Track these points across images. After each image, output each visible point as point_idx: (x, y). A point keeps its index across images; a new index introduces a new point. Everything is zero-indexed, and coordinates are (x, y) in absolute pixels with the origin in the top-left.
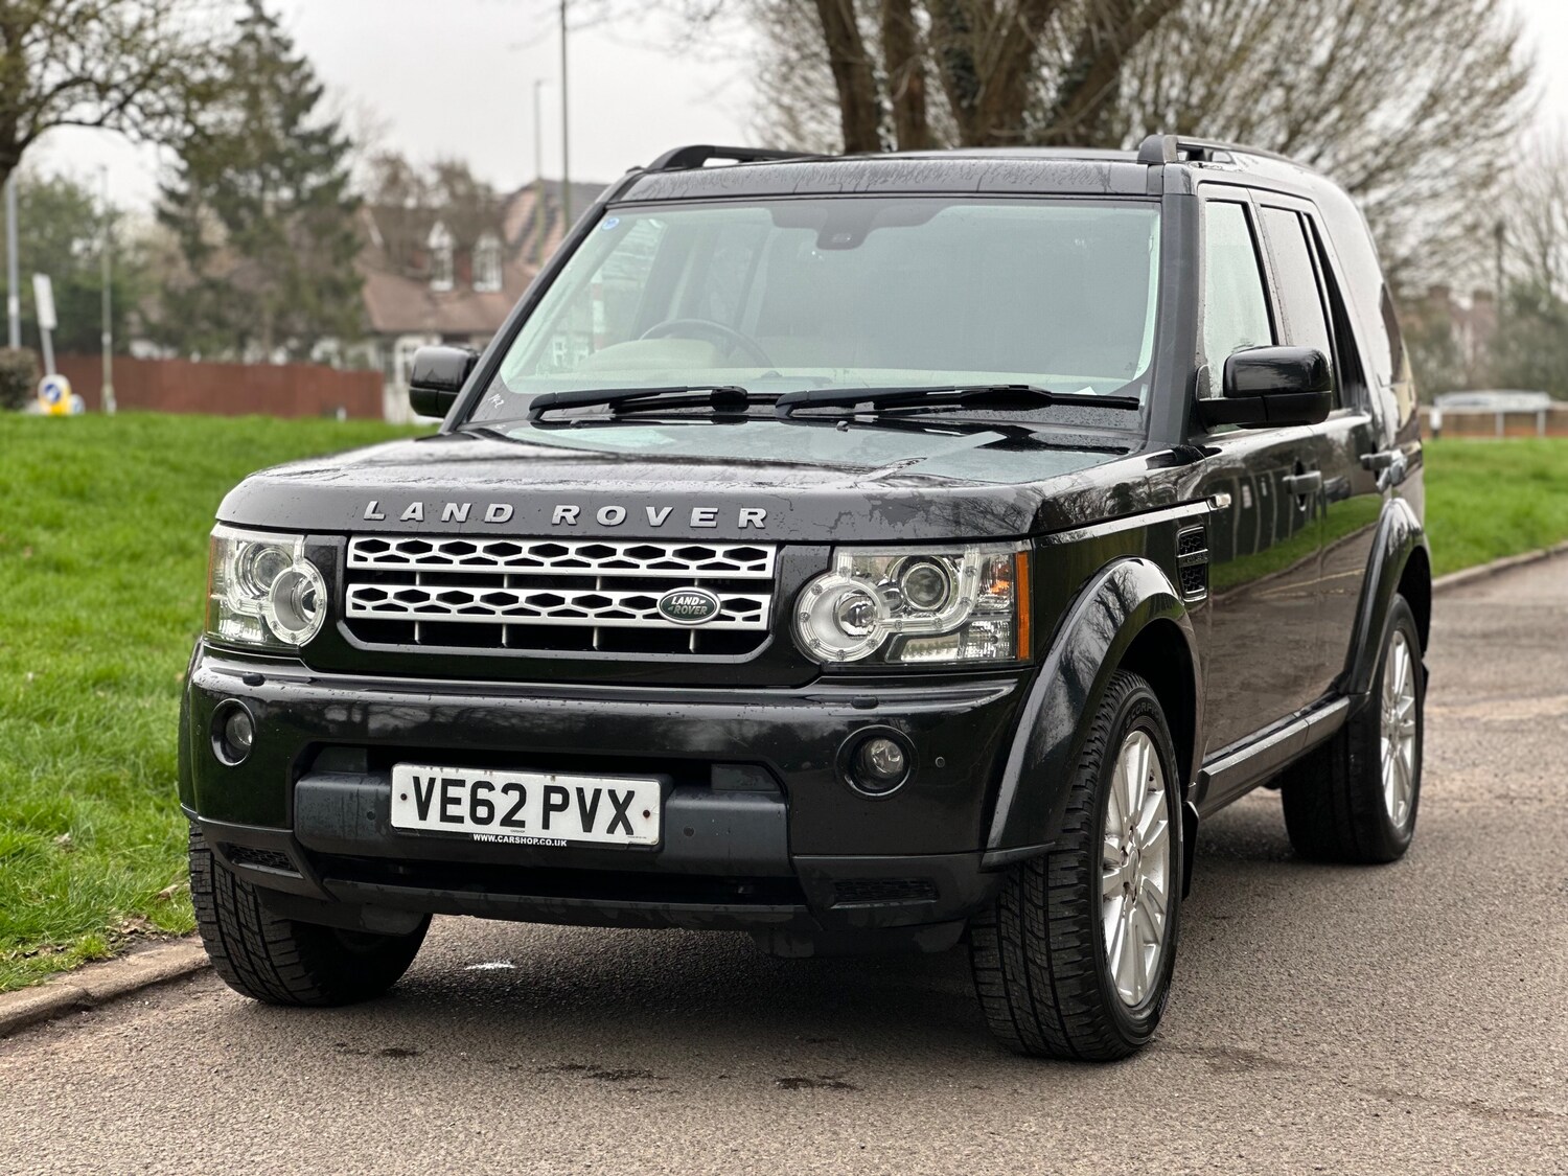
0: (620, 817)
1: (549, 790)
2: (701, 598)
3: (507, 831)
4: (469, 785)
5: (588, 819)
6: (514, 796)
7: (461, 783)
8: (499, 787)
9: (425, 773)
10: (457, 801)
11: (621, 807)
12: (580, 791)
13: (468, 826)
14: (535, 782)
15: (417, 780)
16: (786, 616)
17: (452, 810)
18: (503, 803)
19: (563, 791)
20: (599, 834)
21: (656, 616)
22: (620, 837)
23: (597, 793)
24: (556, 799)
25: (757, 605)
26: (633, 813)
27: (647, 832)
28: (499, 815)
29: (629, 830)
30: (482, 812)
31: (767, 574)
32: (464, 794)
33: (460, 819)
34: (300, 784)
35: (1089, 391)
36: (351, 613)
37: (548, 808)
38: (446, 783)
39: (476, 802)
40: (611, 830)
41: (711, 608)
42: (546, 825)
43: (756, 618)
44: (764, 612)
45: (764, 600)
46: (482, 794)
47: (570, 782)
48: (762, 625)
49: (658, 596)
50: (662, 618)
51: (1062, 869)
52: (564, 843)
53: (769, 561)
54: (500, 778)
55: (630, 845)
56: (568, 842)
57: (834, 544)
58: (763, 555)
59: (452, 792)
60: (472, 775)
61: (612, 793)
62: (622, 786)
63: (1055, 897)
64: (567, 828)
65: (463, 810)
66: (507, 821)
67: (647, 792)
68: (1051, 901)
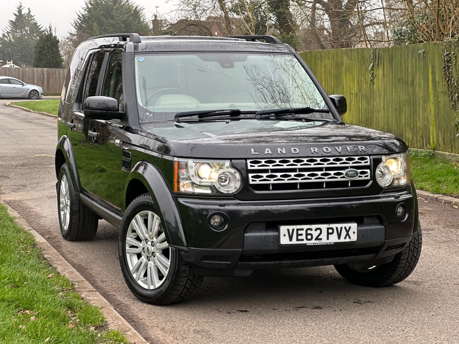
0: (348, 234)
1: (328, 229)
2: (355, 172)
3: (317, 242)
5: (339, 236)
6: (319, 231)
7: (302, 229)
8: (314, 229)
9: (291, 228)
10: (302, 235)
11: (347, 231)
12: (337, 228)
13: (305, 242)
14: (324, 227)
15: (288, 230)
17: (300, 237)
18: (315, 234)
19: (332, 229)
20: (342, 240)
22: (348, 240)
23: (341, 228)
24: (330, 231)
25: (366, 173)
27: (354, 238)
28: (314, 237)
29: (350, 238)
30: (309, 237)
32: (304, 232)
33: (303, 240)
34: (246, 235)
37: (328, 234)
38: (298, 230)
40: (345, 238)
42: (328, 239)
46: (309, 232)
47: (334, 226)
52: (333, 243)
55: (350, 242)
56: (334, 243)
59: (300, 232)
60: (305, 227)
61: (345, 228)
62: (347, 225)
64: (334, 239)
65: (304, 237)
66: (317, 239)
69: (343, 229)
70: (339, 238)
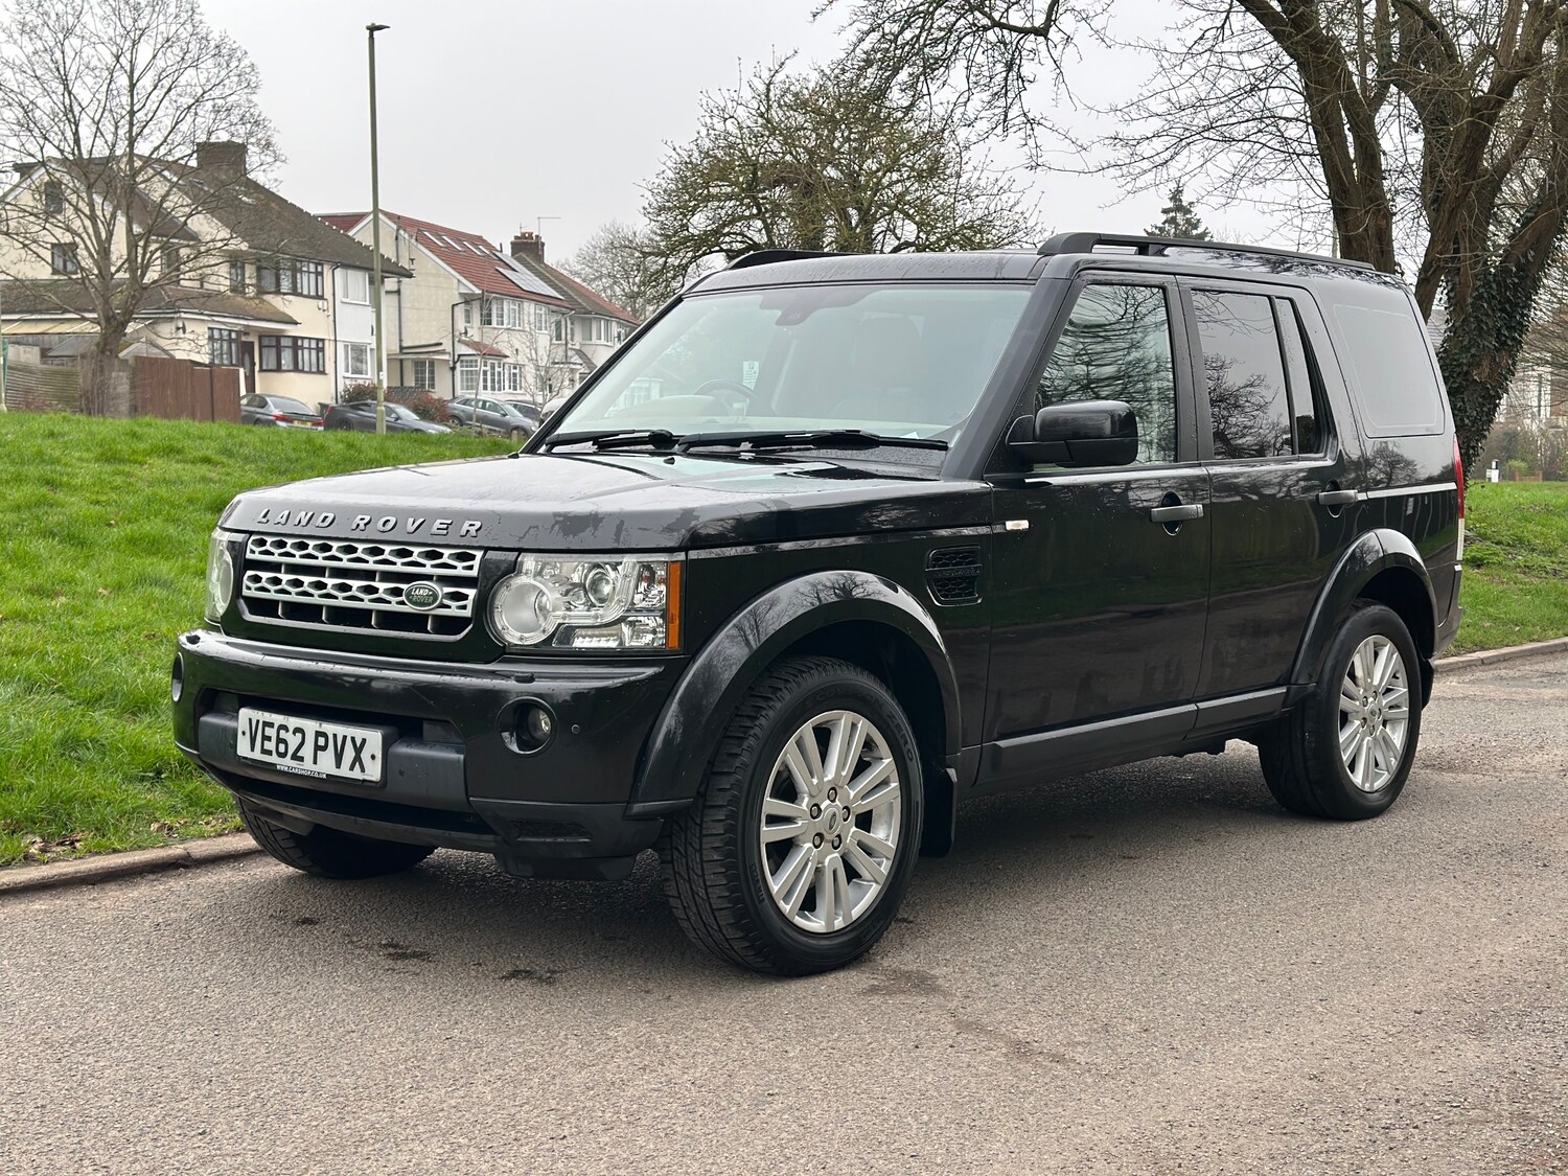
0: (358, 759)
1: (318, 734)
2: (430, 590)
3: (294, 764)
4: (276, 727)
10: (269, 739)
11: (358, 750)
12: (335, 736)
13: (273, 759)
16: (484, 606)
19: (324, 735)
20: (344, 772)
21: (402, 603)
22: (357, 774)
25: (465, 597)
26: (365, 756)
27: (373, 772)
29: (363, 770)
31: (474, 573)
35: (914, 436)
36: (245, 592)
39: (280, 741)
41: (435, 597)
42: (315, 762)
43: (464, 607)
44: (469, 603)
45: (472, 593)
46: (283, 734)
47: (330, 728)
48: (467, 613)
49: (404, 587)
50: (405, 604)
51: (714, 821)
52: (324, 776)
53: (476, 563)
54: (293, 722)
55: (364, 781)
56: (327, 775)
57: (520, 551)
58: (473, 557)
61: (353, 739)
63: (708, 843)
67: (374, 738)
68: (704, 846)
69: (349, 742)
70: (338, 765)
